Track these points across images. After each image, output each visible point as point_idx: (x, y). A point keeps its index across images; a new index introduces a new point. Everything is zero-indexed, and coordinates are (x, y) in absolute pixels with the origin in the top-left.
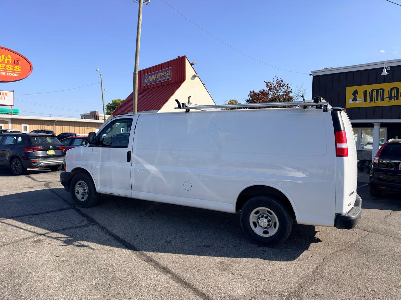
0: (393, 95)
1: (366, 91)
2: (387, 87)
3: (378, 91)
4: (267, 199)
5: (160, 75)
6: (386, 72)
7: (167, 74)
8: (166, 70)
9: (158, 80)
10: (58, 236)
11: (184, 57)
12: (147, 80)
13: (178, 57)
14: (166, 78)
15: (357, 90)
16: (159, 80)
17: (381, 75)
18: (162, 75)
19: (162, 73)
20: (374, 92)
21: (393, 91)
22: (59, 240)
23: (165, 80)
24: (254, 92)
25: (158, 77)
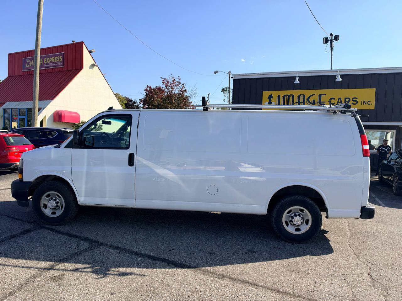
0: (301, 101)
1: (279, 96)
2: (296, 93)
3: (289, 96)
4: (301, 198)
5: (48, 60)
6: (298, 81)
7: (57, 59)
8: (57, 56)
9: (45, 66)
10: (77, 267)
11: (81, 44)
12: (28, 64)
13: (72, 43)
14: (57, 64)
15: (272, 95)
16: (47, 65)
17: (294, 83)
18: (50, 60)
19: (50, 58)
20: (286, 97)
21: (301, 97)
22: (82, 272)
23: (56, 66)
24: (150, 87)
25: (45, 63)
